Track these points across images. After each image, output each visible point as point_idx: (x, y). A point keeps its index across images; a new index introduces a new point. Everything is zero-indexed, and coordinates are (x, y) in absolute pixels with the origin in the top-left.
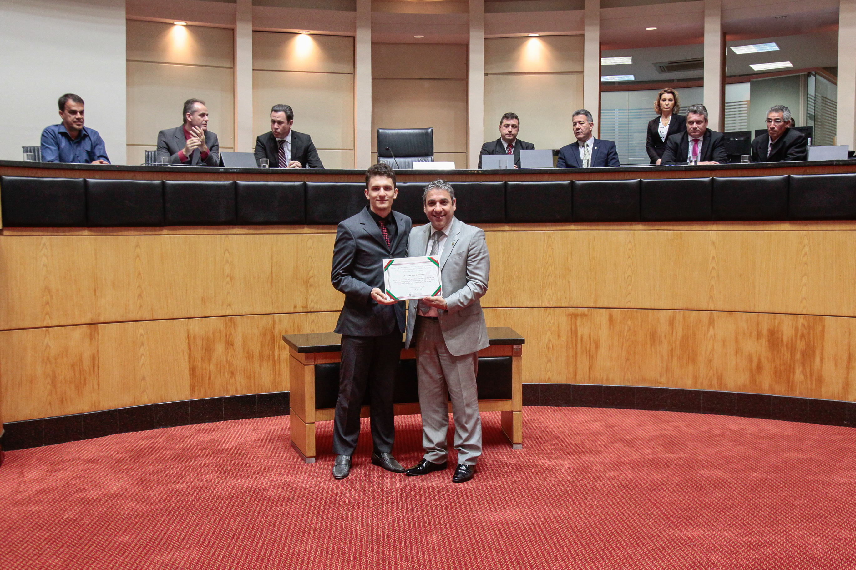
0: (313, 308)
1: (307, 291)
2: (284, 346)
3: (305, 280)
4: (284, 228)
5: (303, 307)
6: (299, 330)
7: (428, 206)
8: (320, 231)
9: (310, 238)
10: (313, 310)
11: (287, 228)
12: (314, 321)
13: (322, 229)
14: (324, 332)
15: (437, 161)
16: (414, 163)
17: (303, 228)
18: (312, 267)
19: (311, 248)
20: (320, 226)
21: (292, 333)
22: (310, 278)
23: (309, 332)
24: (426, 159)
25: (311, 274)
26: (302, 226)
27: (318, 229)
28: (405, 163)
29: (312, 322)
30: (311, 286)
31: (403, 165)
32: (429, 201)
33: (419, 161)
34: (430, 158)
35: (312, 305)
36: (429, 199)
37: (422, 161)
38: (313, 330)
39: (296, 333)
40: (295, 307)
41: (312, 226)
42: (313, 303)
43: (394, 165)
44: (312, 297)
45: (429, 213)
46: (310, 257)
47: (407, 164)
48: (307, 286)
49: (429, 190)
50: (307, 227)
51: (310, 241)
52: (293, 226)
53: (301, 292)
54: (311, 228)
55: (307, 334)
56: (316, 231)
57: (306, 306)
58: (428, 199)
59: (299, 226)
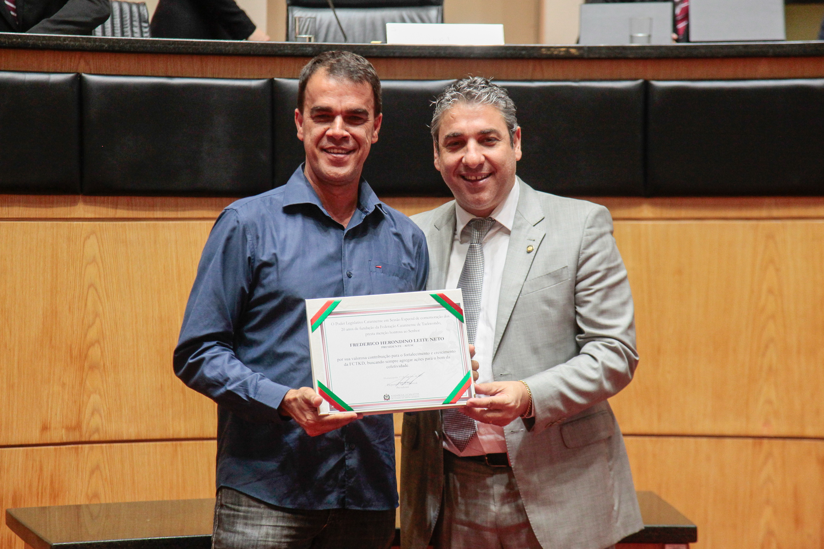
0: (97, 430)
1: (82, 383)
2: (10, 541)
3: (75, 352)
4: (19, 203)
5: (69, 429)
6: (54, 496)
7: (444, 150)
8: (121, 213)
9: (93, 232)
10: (96, 437)
11: (28, 204)
12: (98, 467)
13: (130, 206)
14: (129, 499)
15: (456, 20)
16: (389, 26)
17: (74, 203)
18: (96, 315)
19: (94, 260)
20: (123, 199)
21: (32, 503)
22: (92, 345)
23: (82, 501)
24: (423, 12)
25: (93, 334)
26: (69, 198)
27: (116, 206)
28: (363, 23)
29: (92, 472)
30: (92, 367)
31: (357, 30)
32: (448, 137)
33: (403, 21)
34: (433, 12)
35: (96, 421)
36: (448, 132)
37: (413, 21)
38: (96, 495)
39: (46, 503)
40: (45, 428)
41: (99, 199)
42: (97, 418)
43: (332, 29)
44: (95, 398)
45: (448, 169)
46: (91, 285)
47: (369, 27)
48: (82, 368)
49: (446, 106)
50: (85, 202)
51: (93, 240)
52: (44, 198)
53: (64, 385)
54: (95, 204)
55: (78, 507)
56: (110, 212)
57: (78, 427)
58: (446, 131)
59: (61, 198)
